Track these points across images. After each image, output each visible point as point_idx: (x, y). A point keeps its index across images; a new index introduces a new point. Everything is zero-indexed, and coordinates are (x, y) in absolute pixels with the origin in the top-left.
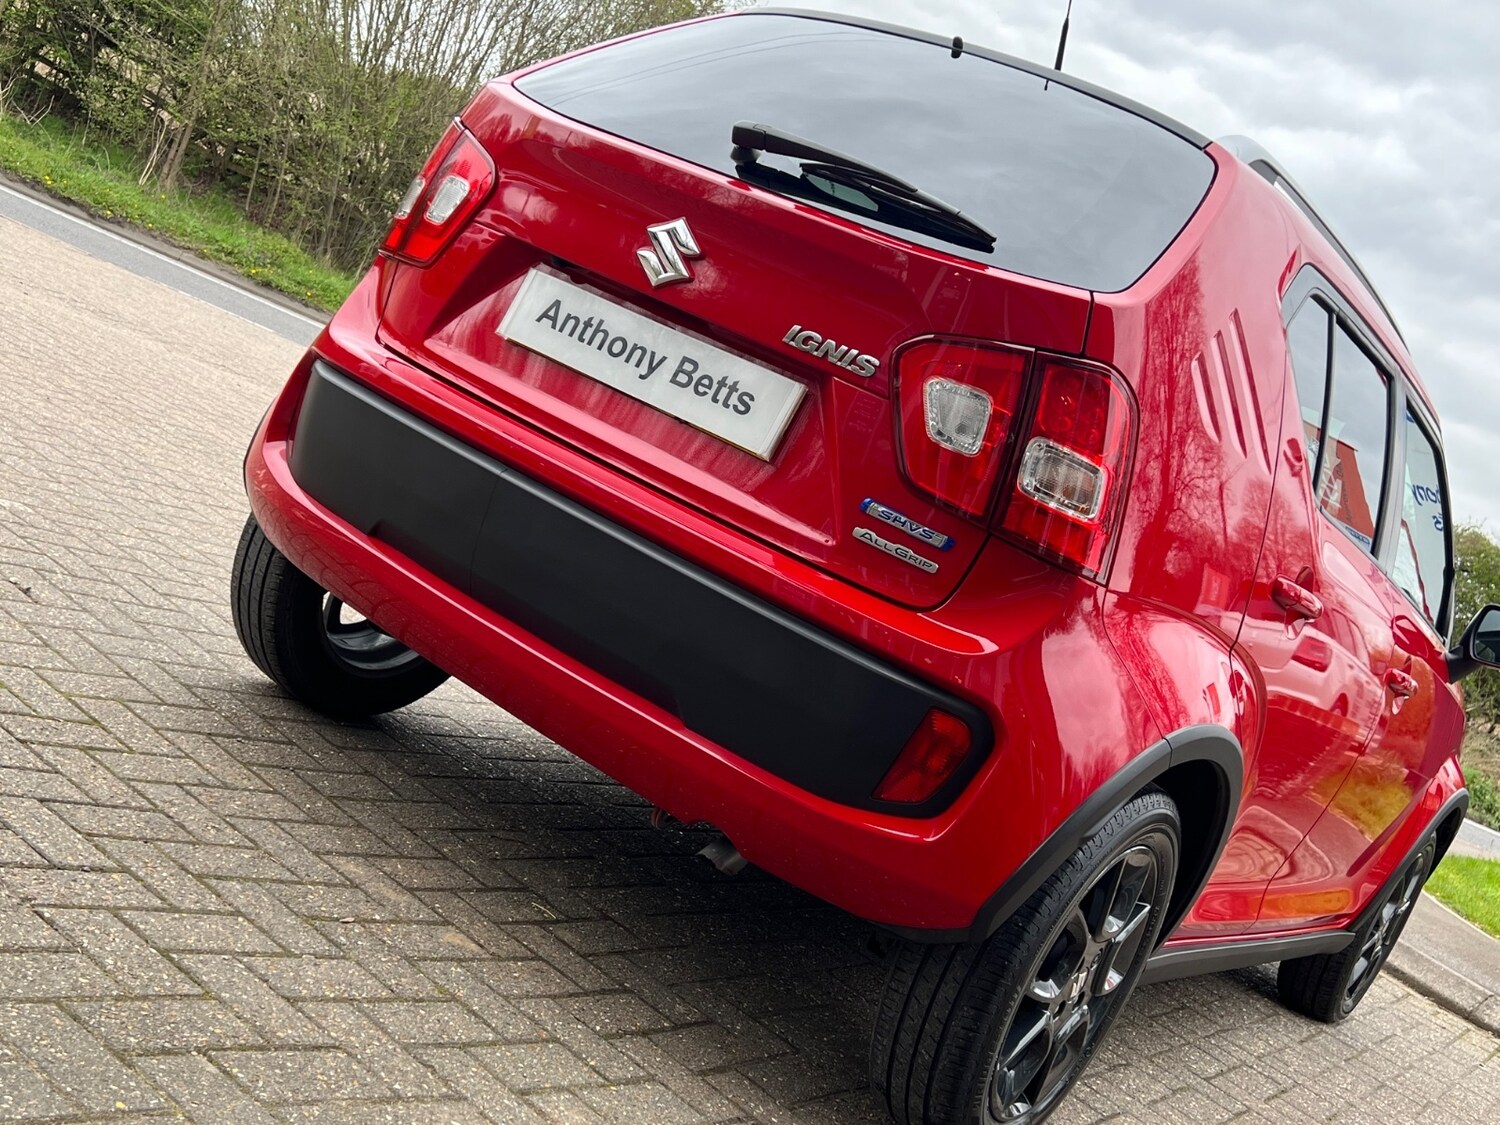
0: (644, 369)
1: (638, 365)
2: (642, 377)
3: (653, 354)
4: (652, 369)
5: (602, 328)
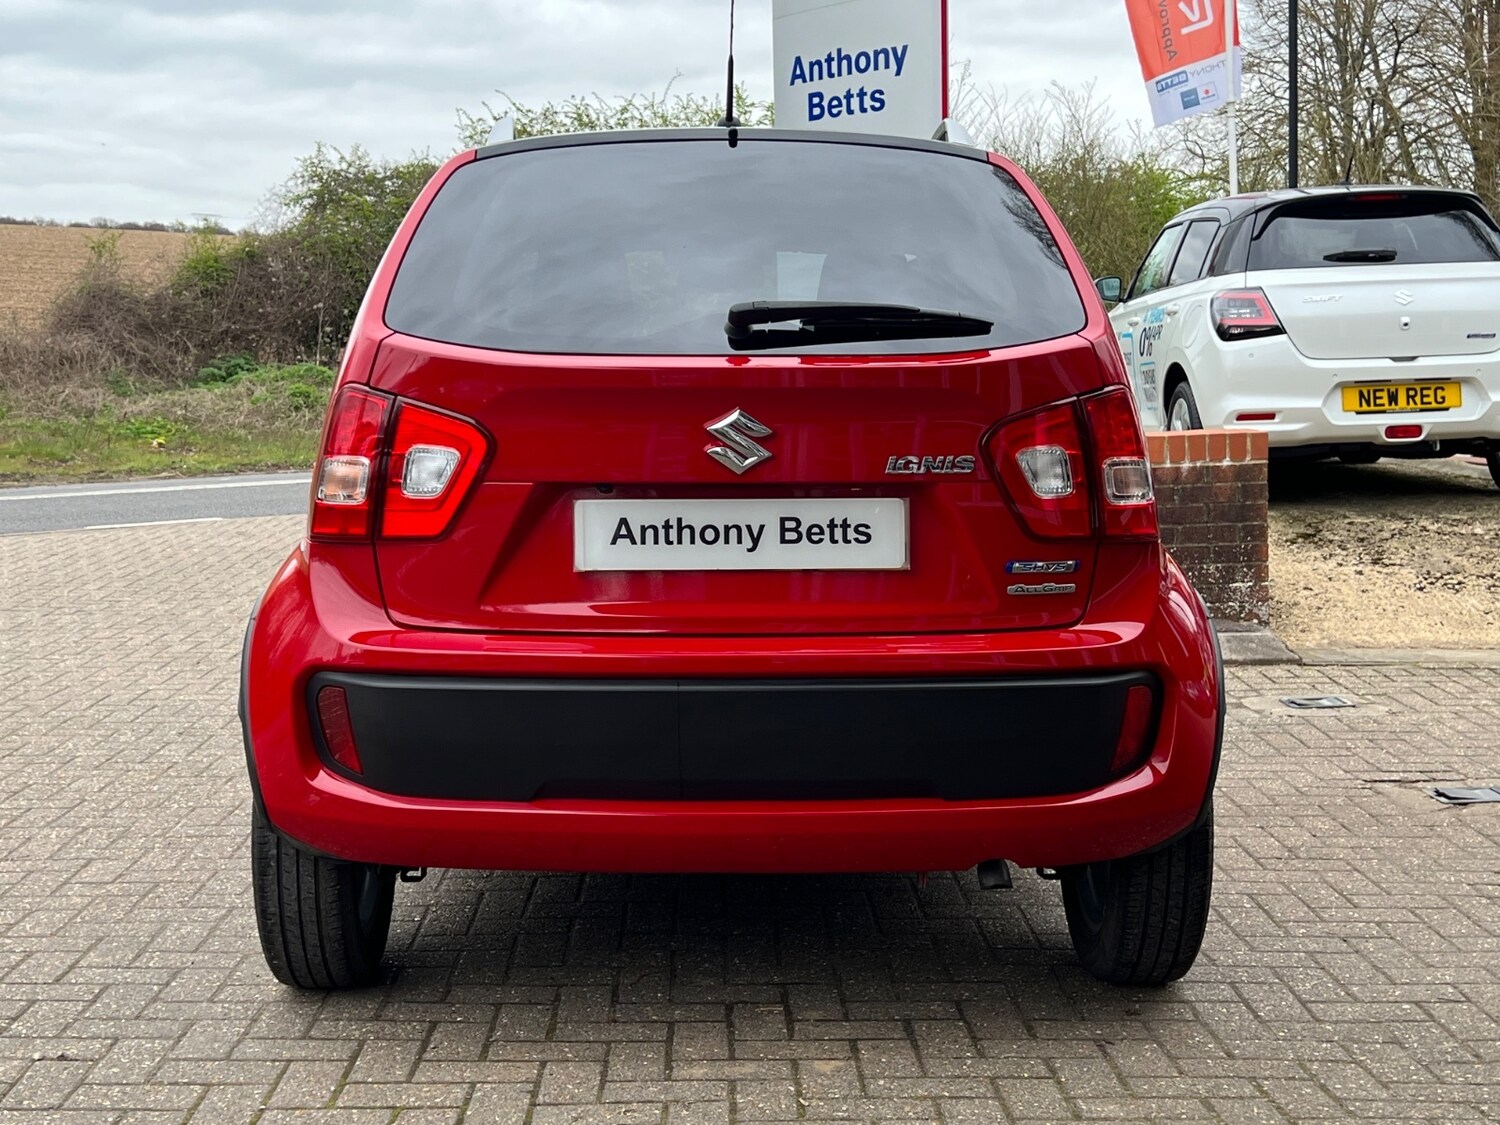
0: (747, 542)
1: (740, 541)
2: (749, 550)
3: (749, 527)
4: (756, 541)
5: (683, 525)
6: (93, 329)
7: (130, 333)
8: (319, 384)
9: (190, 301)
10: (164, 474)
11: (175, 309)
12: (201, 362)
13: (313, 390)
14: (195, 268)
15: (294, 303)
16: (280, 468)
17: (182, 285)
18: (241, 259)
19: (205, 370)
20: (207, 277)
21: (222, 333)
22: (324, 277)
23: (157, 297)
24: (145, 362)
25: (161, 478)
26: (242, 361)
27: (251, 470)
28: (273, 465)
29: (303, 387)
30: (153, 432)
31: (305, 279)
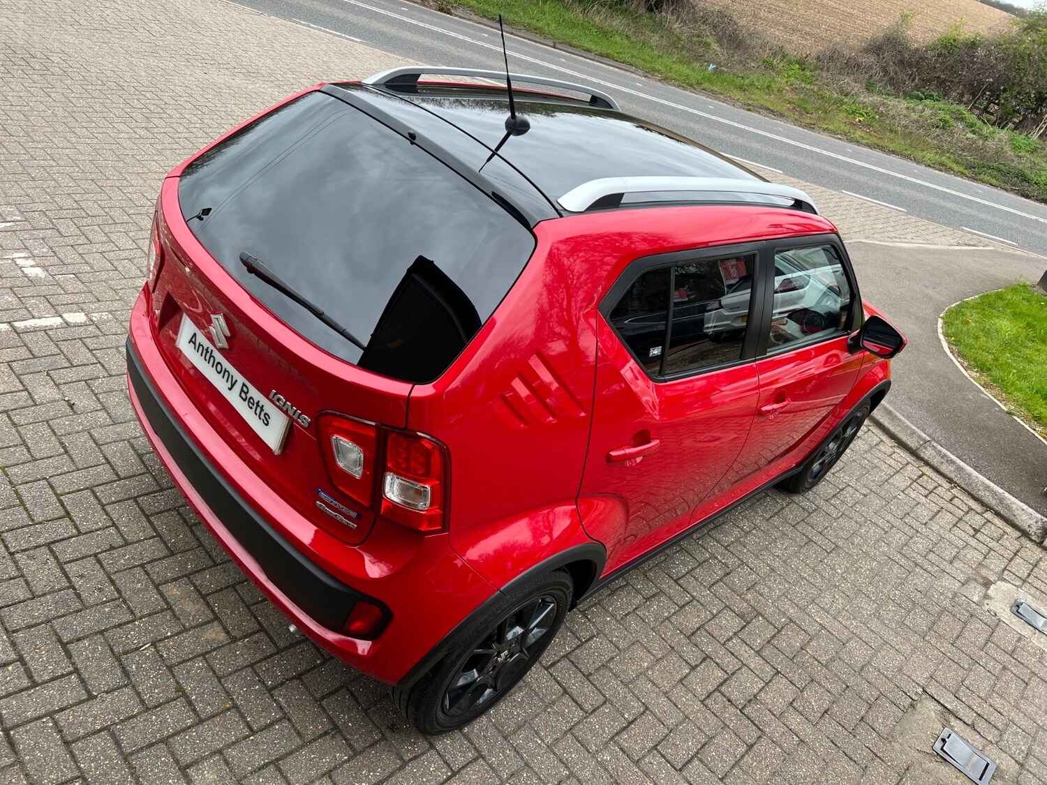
0: (229, 384)
1: (227, 381)
2: (229, 389)
3: (232, 377)
4: (232, 385)
5: (212, 355)
6: (878, 55)
7: (894, 63)
8: (957, 119)
9: (930, 57)
10: (839, 136)
11: (921, 58)
12: (917, 88)
13: (952, 122)
14: (943, 41)
15: (979, 75)
16: (894, 153)
17: (933, 48)
18: (967, 44)
19: (917, 92)
20: (945, 47)
21: (936, 77)
22: (1001, 67)
23: (917, 50)
24: (892, 78)
25: (837, 138)
26: (935, 94)
27: (879, 149)
28: (892, 151)
29: (948, 117)
30: (861, 114)
31: (991, 64)
